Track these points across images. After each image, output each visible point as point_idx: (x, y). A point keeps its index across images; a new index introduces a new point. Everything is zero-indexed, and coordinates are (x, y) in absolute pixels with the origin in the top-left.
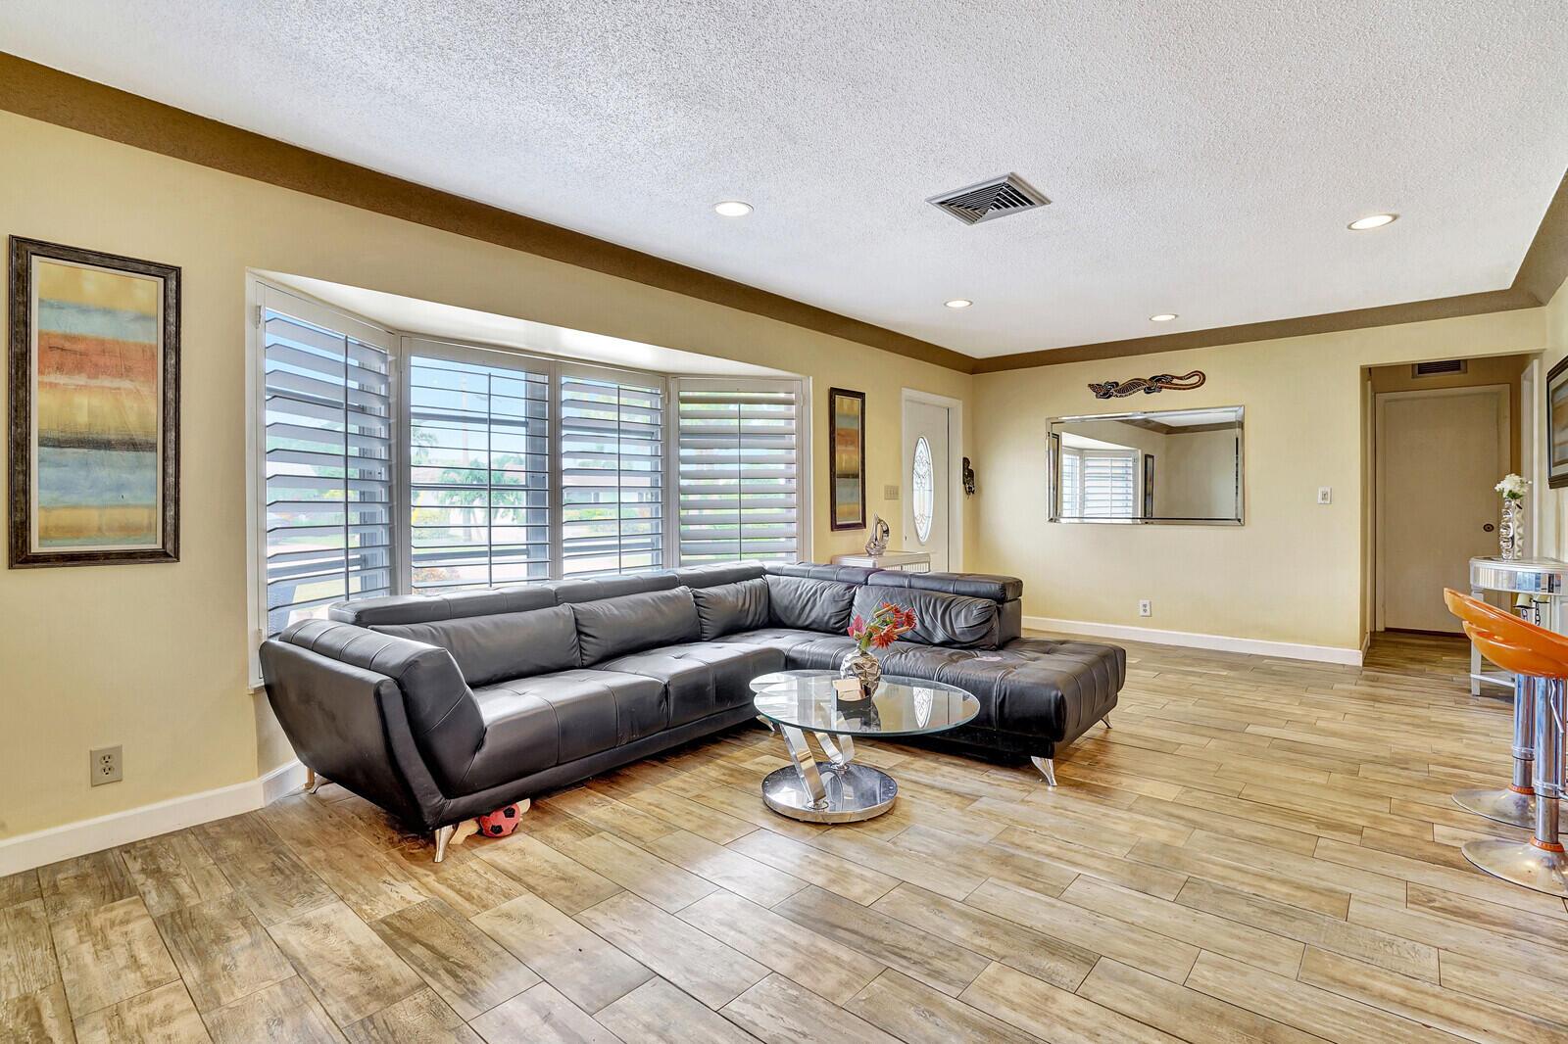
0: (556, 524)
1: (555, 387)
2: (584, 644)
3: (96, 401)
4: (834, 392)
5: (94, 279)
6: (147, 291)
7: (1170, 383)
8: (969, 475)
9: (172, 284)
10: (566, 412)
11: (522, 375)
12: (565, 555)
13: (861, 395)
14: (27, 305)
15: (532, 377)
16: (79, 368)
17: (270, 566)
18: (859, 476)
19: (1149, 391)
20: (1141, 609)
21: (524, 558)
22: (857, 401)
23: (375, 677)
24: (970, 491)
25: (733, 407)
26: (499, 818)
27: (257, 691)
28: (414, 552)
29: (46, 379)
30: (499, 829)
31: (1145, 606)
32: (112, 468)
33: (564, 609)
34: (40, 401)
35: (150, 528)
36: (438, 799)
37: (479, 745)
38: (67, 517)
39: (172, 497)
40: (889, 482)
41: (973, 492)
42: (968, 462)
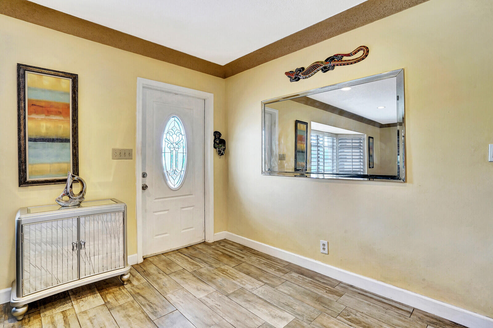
13: (74, 77)
18: (69, 141)
19: (325, 70)
20: (322, 247)
31: (324, 245)
40: (119, 146)
41: (222, 154)
42: (220, 134)
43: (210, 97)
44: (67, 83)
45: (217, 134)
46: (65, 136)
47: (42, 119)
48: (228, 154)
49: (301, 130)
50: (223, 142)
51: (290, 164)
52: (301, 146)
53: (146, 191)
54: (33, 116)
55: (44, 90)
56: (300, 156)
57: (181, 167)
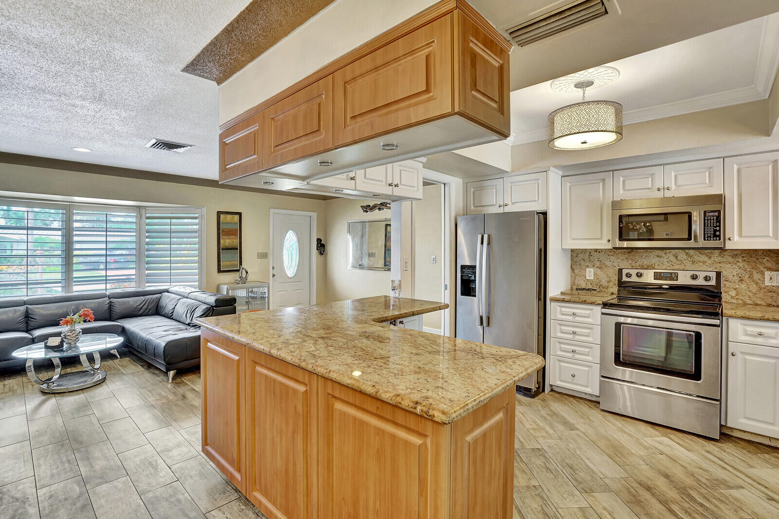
1: (70, 215)
2: (29, 321)
4: (219, 213)
7: (386, 206)
8: (321, 246)
12: (74, 284)
13: (240, 214)
15: (64, 211)
18: (238, 249)
19: (380, 209)
24: (321, 254)
25: (169, 221)
40: (261, 251)
41: (322, 254)
42: (321, 240)
43: (314, 215)
44: (237, 217)
45: (319, 240)
46: (235, 247)
47: (227, 238)
48: (326, 254)
50: (323, 246)
53: (275, 277)
54: (223, 237)
55: (227, 223)
57: (295, 263)
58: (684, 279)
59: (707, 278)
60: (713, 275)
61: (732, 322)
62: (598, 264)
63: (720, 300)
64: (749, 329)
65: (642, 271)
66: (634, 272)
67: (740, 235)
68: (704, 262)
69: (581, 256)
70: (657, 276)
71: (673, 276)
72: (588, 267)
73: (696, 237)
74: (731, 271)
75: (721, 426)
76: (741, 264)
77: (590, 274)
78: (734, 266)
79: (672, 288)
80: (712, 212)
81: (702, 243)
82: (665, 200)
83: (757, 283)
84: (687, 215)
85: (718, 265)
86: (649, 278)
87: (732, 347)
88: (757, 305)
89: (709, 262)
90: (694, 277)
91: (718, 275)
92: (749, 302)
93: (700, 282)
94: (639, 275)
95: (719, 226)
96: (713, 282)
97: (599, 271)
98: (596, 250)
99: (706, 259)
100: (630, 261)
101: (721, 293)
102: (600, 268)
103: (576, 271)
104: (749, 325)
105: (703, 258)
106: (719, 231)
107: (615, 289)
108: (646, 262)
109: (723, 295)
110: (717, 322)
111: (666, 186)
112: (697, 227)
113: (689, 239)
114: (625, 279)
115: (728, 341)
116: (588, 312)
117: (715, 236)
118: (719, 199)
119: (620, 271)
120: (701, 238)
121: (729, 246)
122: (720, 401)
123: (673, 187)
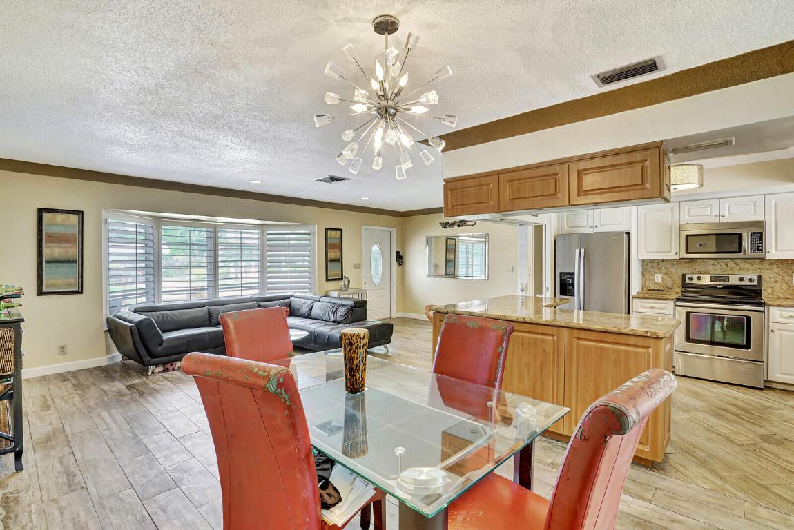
0: (216, 279)
1: (216, 232)
3: (60, 250)
4: (327, 230)
5: (59, 217)
6: (74, 219)
7: (465, 223)
8: (400, 258)
9: (81, 216)
10: (220, 240)
11: (205, 230)
12: (219, 290)
13: (341, 230)
14: (42, 225)
15: (209, 230)
16: (56, 241)
17: (111, 295)
18: (339, 260)
19: (459, 226)
21: (206, 291)
22: (339, 233)
23: (131, 325)
24: (400, 264)
25: (287, 236)
26: (168, 366)
27: (106, 331)
28: (163, 290)
29: (47, 245)
30: (168, 369)
32: (64, 268)
33: (206, 308)
34: (46, 251)
35: (75, 284)
36: (148, 358)
37: (161, 345)
38: (52, 281)
39: (81, 276)
40: (356, 262)
43: (394, 230)
45: (398, 253)
48: (404, 264)
49: (451, 245)
50: (401, 257)
51: (443, 272)
52: (451, 257)
53: (366, 285)
56: (449, 264)
57: (380, 273)
58: (734, 281)
59: (751, 280)
60: (756, 278)
61: (772, 309)
62: (664, 271)
63: (761, 296)
64: (783, 313)
65: (701, 275)
66: (695, 277)
67: (776, 249)
68: (748, 269)
69: (651, 265)
70: (713, 279)
71: (726, 279)
72: (656, 273)
73: (744, 251)
74: (768, 275)
75: (764, 380)
76: (776, 270)
77: (658, 278)
78: (770, 271)
79: (725, 287)
80: (756, 233)
81: (748, 254)
82: (720, 224)
83: (787, 283)
84: (738, 236)
85: (759, 271)
86: (707, 280)
87: (772, 326)
88: (787, 298)
89: (753, 268)
90: (741, 279)
91: (760, 277)
92: (781, 296)
93: (746, 282)
94: (699, 278)
95: (762, 243)
96: (756, 283)
97: (665, 277)
98: (663, 261)
99: (750, 266)
100: (691, 269)
101: (761, 290)
102: (666, 274)
103: (646, 276)
104: (784, 311)
105: (747, 266)
106: (762, 246)
107: (680, 290)
108: (703, 269)
109: (762, 292)
110: (762, 309)
111: (721, 214)
112: (746, 244)
113: (740, 252)
114: (687, 281)
115: (769, 322)
116: (663, 305)
117: (758, 250)
118: (761, 224)
119: (684, 276)
120: (748, 252)
121: (768, 257)
122: (763, 362)
123: (727, 215)
